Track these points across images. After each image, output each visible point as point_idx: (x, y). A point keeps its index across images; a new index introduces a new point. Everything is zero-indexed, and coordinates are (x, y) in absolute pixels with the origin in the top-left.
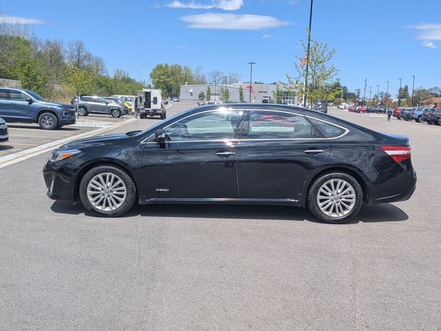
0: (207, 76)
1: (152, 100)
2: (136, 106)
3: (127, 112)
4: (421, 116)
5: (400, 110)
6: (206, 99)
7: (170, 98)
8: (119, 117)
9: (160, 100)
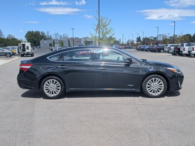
0: (52, 36)
1: (26, 48)
2: (18, 51)
3: (14, 54)
4: (148, 49)
5: (139, 47)
6: (53, 46)
7: (35, 47)
8: (10, 57)
9: (30, 48)
